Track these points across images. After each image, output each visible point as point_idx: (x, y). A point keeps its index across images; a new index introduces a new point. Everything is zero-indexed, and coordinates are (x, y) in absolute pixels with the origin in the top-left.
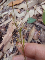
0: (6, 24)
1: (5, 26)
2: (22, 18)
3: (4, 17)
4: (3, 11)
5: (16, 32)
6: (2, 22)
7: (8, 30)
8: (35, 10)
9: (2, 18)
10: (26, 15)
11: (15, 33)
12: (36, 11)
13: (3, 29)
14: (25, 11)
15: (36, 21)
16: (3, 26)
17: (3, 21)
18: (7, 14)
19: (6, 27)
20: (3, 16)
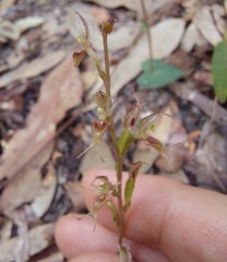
0: (30, 79)
1: (22, 89)
2: (116, 57)
3: (23, 44)
4: (19, 12)
5: (74, 124)
6: (6, 63)
7: (35, 108)
8: (188, 23)
9: (8, 44)
10: (135, 43)
11: (66, 130)
12: (192, 27)
13: (8, 101)
14: (135, 19)
15: (182, 80)
16: (13, 89)
17: (13, 60)
19: (24, 95)
20: (15, 35)
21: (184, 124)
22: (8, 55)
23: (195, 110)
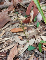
0: (7, 50)
1: (6, 52)
2: (24, 45)
3: (6, 43)
5: (17, 58)
6: (2, 47)
9: (3, 43)
11: (15, 59)
13: (3, 55)
16: (4, 52)
17: (4, 46)
18: (9, 39)
21: (36, 56)
22: (2, 45)
23: (38, 54)
